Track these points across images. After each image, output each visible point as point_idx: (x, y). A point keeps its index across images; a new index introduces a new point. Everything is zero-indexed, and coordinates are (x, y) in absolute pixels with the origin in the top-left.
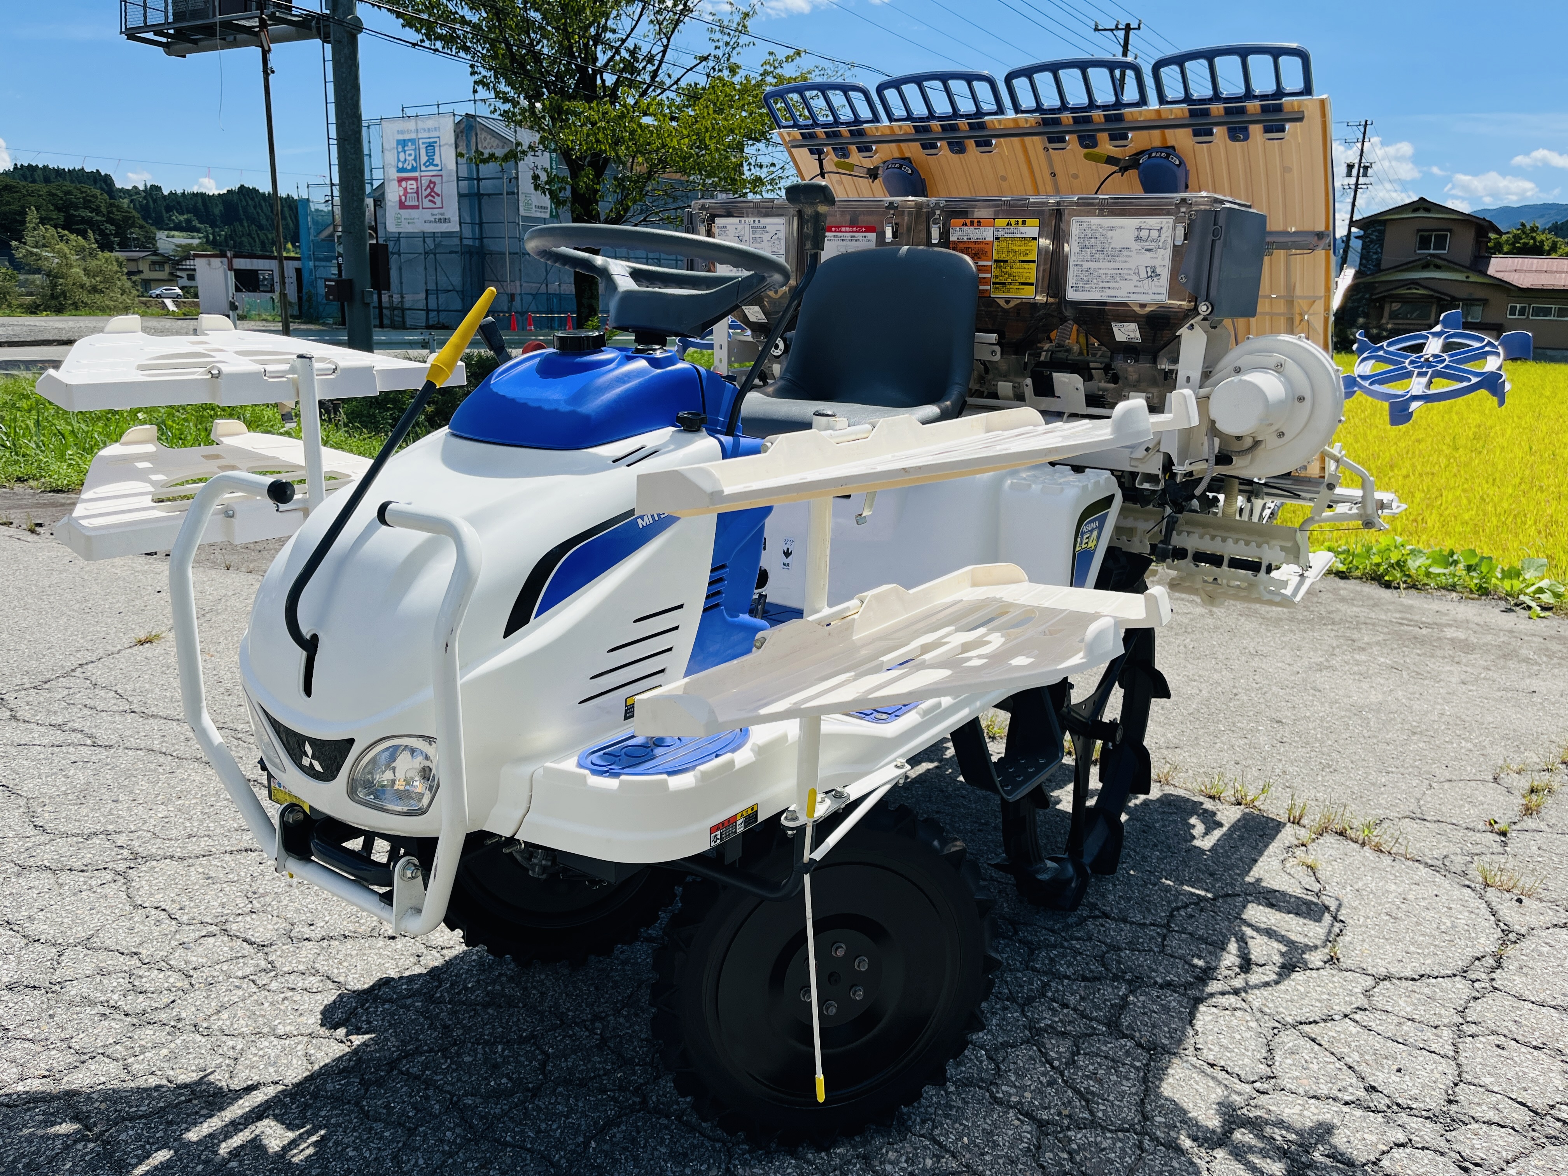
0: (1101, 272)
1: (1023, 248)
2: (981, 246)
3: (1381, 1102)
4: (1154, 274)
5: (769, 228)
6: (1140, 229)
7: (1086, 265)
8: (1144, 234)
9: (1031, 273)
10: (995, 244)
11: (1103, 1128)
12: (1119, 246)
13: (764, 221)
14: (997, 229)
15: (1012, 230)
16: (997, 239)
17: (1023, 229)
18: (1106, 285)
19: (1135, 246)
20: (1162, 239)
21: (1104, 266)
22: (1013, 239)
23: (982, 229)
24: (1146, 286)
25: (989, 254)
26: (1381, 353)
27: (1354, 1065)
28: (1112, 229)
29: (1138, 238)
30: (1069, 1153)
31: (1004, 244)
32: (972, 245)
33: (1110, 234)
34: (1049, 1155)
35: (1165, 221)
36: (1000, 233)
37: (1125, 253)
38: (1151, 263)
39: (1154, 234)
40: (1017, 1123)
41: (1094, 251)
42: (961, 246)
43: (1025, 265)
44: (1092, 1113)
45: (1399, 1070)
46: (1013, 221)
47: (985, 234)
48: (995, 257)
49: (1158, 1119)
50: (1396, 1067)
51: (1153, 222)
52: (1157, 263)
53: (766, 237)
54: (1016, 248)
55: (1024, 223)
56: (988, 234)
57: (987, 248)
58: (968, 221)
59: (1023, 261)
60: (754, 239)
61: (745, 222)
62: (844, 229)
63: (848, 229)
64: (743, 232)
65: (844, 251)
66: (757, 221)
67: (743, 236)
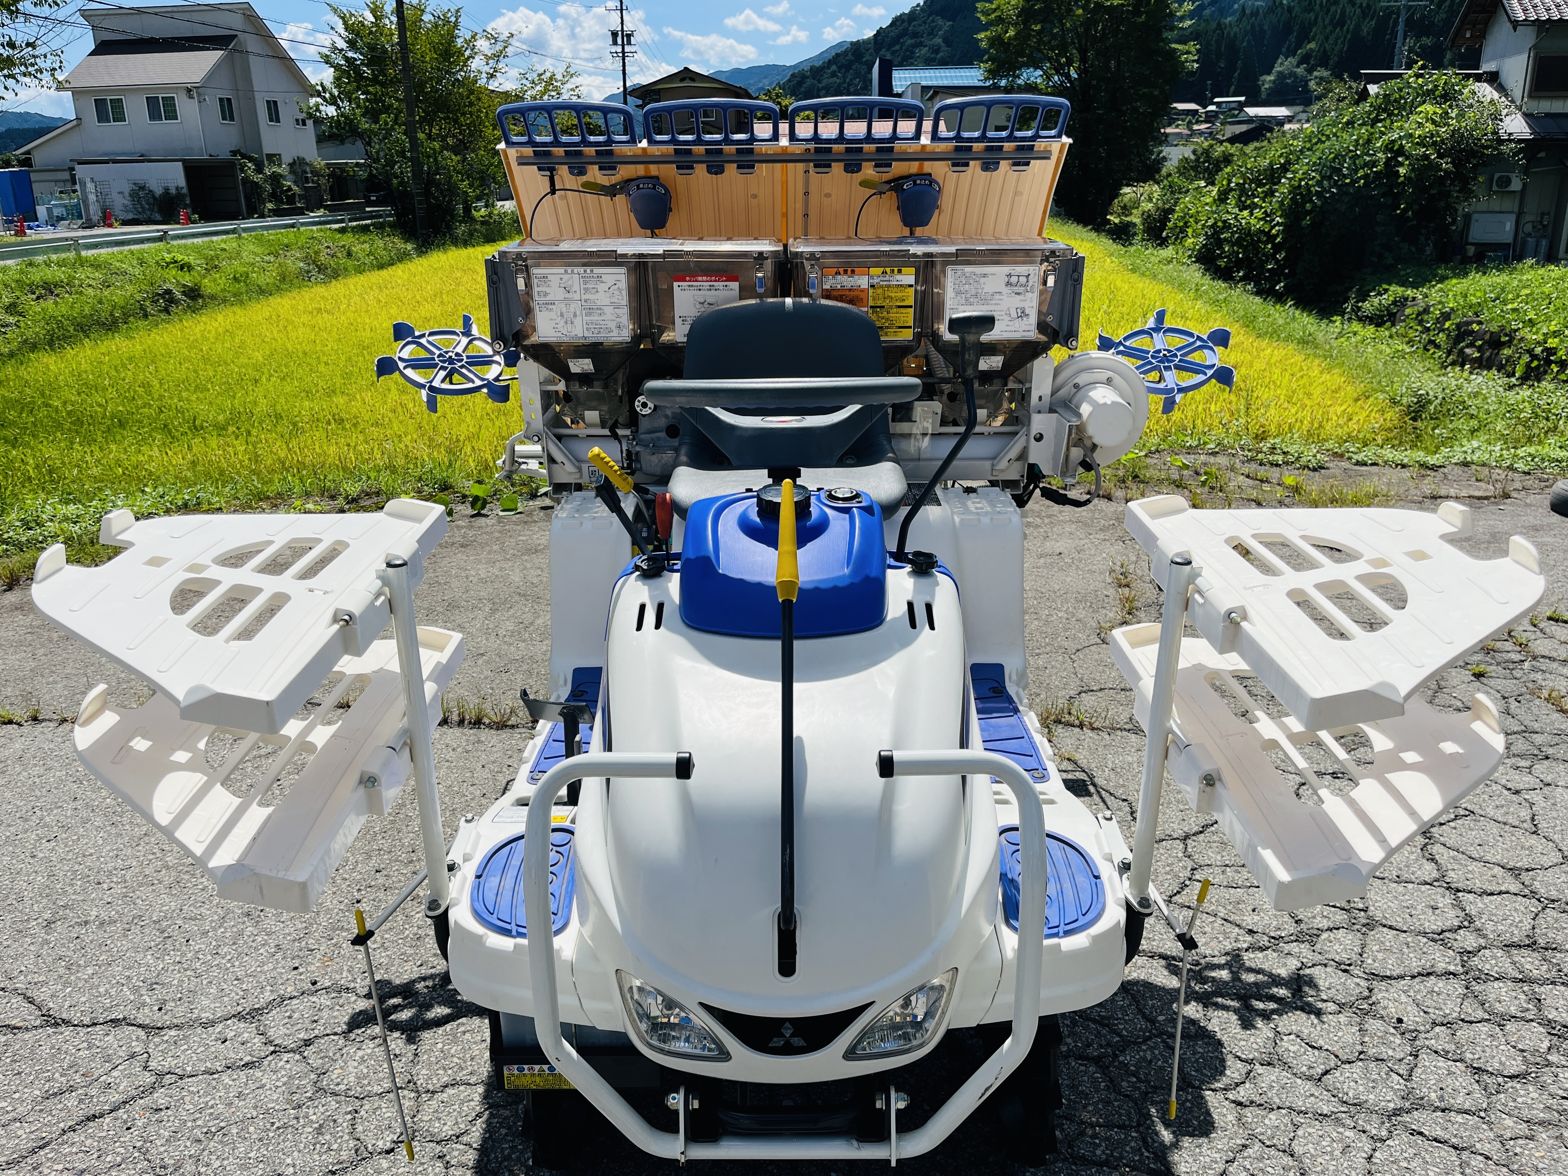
1: (899, 294)
2: (855, 293)
3: (1264, 941)
4: (1023, 314)
5: (605, 278)
6: (1010, 275)
7: (961, 308)
8: (1014, 280)
9: (909, 317)
10: (871, 291)
11: (1135, 1043)
12: (991, 291)
13: (598, 270)
14: (872, 277)
15: (887, 278)
16: (873, 286)
17: (899, 277)
19: (1006, 290)
20: (1030, 284)
21: (978, 309)
22: (889, 286)
23: (856, 277)
24: (1017, 325)
25: (865, 300)
26: (1121, 348)
27: (1226, 917)
28: (985, 275)
29: (1008, 284)
30: (1134, 1076)
31: (880, 291)
32: (847, 293)
33: (983, 280)
34: (1124, 1084)
35: (1032, 268)
36: (875, 281)
37: (997, 297)
38: (1021, 305)
39: (1023, 280)
40: (1082, 1068)
42: (835, 293)
43: (902, 310)
44: (1119, 1035)
45: (1254, 910)
46: (888, 270)
47: (859, 282)
48: (871, 303)
49: (1161, 1018)
50: (1250, 908)
51: (1022, 269)
52: (1026, 305)
53: (601, 287)
54: (893, 295)
55: (900, 271)
56: (863, 282)
57: (862, 295)
58: (841, 270)
59: (900, 307)
60: (586, 290)
61: (573, 272)
62: (700, 278)
63: (705, 278)
64: (570, 283)
65: (702, 300)
66: (588, 271)
67: (571, 286)
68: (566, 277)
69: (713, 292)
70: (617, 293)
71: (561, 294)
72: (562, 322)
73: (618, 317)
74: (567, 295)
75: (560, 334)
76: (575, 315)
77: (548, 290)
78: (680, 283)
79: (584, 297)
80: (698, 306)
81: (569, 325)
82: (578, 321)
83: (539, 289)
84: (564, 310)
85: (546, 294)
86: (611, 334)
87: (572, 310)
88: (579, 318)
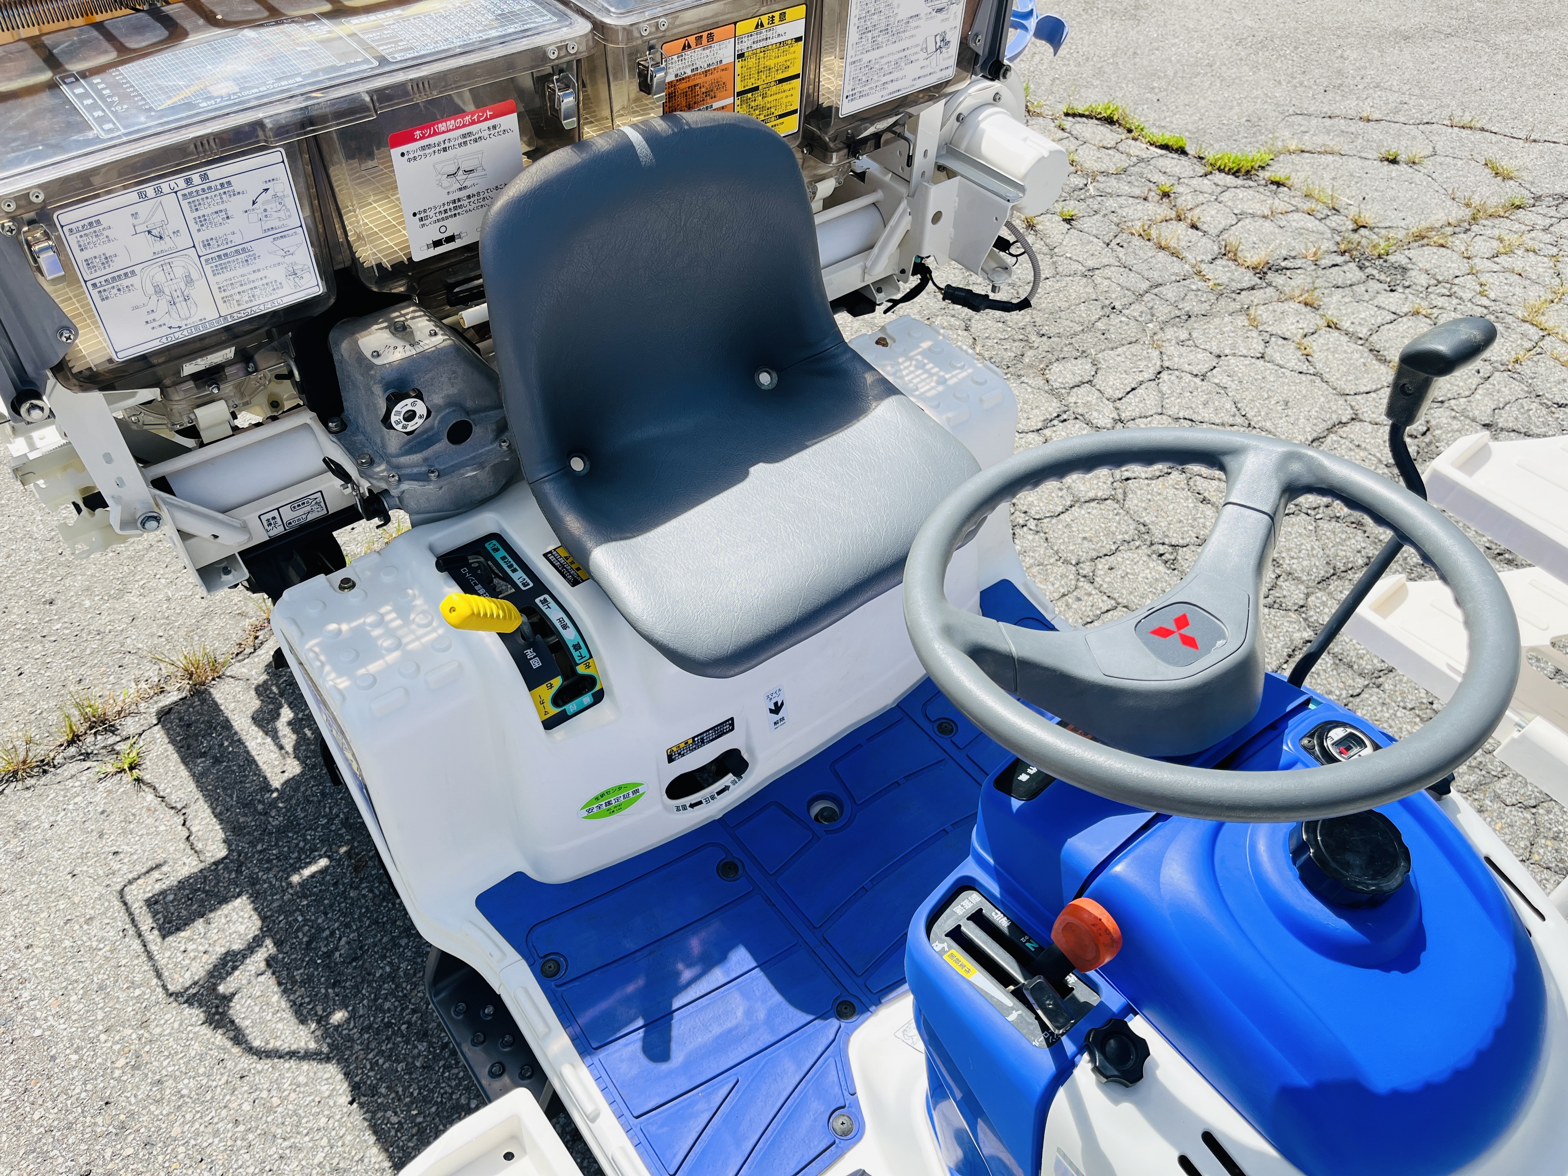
0: (884, 61)
1: (782, 59)
2: (716, 76)
4: (940, 43)
5: (237, 183)
7: (866, 58)
9: (792, 96)
10: (738, 65)
13: (216, 172)
14: (740, 39)
15: (763, 36)
16: (741, 56)
17: (780, 28)
18: (888, 78)
21: (889, 51)
22: (764, 50)
23: (715, 46)
24: (933, 63)
25: (729, 85)
31: (752, 62)
32: (704, 78)
36: (742, 47)
38: (942, 28)
41: (876, 33)
42: (685, 84)
43: (783, 86)
46: (764, 19)
47: (720, 55)
48: (739, 87)
52: (946, 27)
53: (235, 205)
54: (771, 63)
55: (783, 17)
56: (725, 52)
57: (726, 77)
58: (692, 40)
59: (781, 81)
60: (202, 221)
61: (159, 192)
62: (442, 127)
63: (451, 124)
64: (159, 216)
65: (453, 170)
66: (196, 179)
67: (164, 223)
68: (144, 208)
69: (471, 147)
70: (273, 206)
71: (144, 248)
72: (163, 305)
73: (287, 253)
74: (159, 246)
75: (165, 331)
76: (189, 281)
77: (108, 249)
78: (404, 148)
79: (199, 238)
80: (446, 182)
81: (181, 305)
82: (199, 291)
83: (88, 254)
84: (160, 278)
85: (107, 260)
86: (280, 293)
87: (179, 272)
88: (200, 285)
